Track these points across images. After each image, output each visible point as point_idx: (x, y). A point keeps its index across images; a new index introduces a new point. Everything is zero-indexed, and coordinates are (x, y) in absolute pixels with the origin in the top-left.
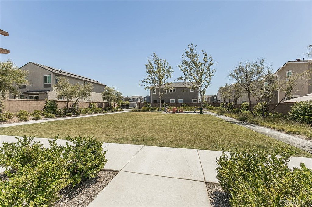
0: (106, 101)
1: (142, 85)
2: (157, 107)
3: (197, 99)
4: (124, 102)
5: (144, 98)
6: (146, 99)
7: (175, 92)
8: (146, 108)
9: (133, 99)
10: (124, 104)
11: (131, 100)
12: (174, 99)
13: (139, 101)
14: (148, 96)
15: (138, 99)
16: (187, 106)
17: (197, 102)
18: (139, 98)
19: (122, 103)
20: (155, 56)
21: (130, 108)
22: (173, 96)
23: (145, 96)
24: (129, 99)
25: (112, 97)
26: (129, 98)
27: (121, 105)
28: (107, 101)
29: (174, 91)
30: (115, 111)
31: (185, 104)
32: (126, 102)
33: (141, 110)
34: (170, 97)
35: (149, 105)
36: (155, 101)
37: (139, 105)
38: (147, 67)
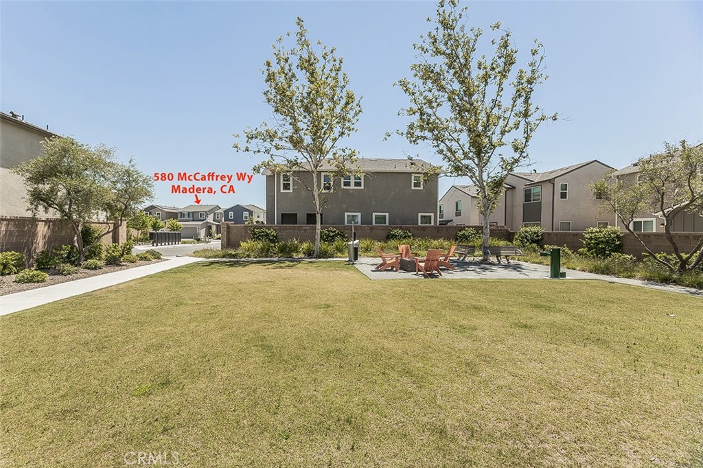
0: (53, 214)
1: (247, 150)
2: (301, 242)
3: (432, 214)
4: (162, 223)
5: (227, 212)
6: (231, 214)
7: (362, 187)
8: (260, 245)
9: (191, 215)
10: (161, 227)
11: (186, 218)
12: (359, 214)
13: (210, 219)
14: (238, 205)
15: (207, 213)
16: (409, 236)
17: (433, 224)
18: (212, 211)
19: (155, 224)
20: (303, 42)
21: (185, 243)
22: (354, 201)
23: (228, 208)
24: (179, 215)
25: (90, 192)
26: (181, 211)
27: (151, 230)
28: (58, 216)
29: (358, 184)
30: (113, 262)
31: (401, 228)
32: (170, 222)
33: (240, 251)
34: (344, 206)
35: (267, 235)
36: (288, 218)
37: (228, 232)
38: (270, 78)
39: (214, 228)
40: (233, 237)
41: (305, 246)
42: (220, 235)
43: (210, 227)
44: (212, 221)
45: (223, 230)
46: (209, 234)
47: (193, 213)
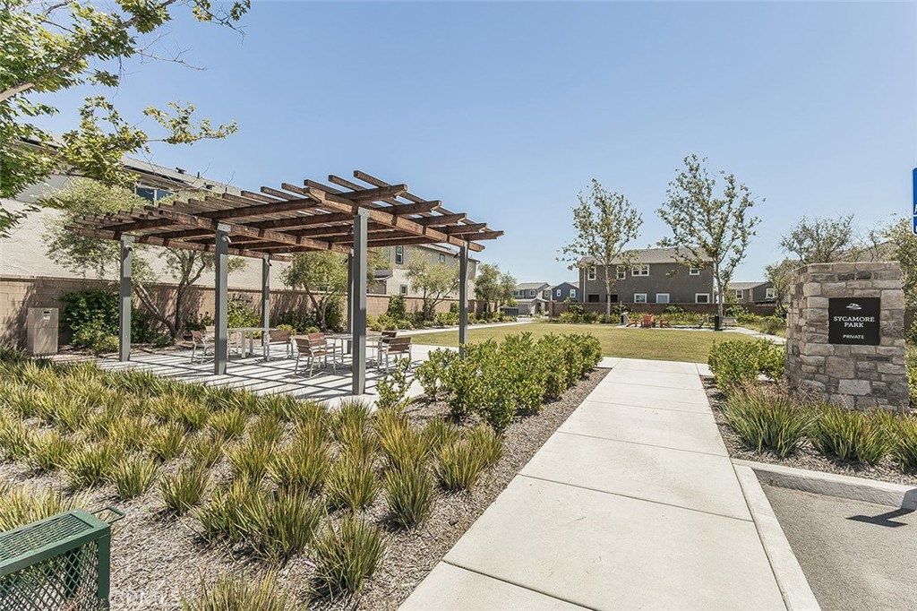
1: (562, 259)
2: (599, 314)
3: (708, 295)
5: (555, 290)
6: (559, 291)
7: (648, 275)
8: (572, 315)
9: (523, 293)
11: (519, 295)
12: (646, 295)
13: (539, 297)
14: (565, 283)
15: (537, 291)
16: (681, 312)
17: (708, 302)
18: (541, 289)
20: (597, 188)
22: (641, 284)
23: (556, 285)
29: (645, 272)
31: (676, 306)
33: (559, 319)
34: (634, 289)
35: (577, 309)
36: (593, 298)
37: (553, 307)
38: (577, 215)
39: (543, 305)
40: (556, 310)
41: (601, 317)
42: (548, 312)
43: (539, 305)
44: (541, 299)
45: (550, 307)
46: (538, 311)
47: (525, 291)
